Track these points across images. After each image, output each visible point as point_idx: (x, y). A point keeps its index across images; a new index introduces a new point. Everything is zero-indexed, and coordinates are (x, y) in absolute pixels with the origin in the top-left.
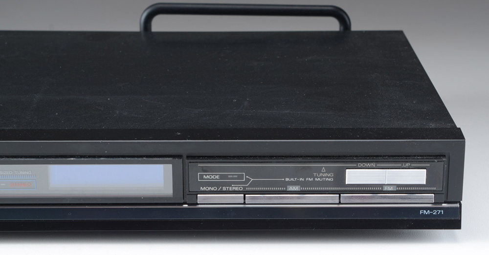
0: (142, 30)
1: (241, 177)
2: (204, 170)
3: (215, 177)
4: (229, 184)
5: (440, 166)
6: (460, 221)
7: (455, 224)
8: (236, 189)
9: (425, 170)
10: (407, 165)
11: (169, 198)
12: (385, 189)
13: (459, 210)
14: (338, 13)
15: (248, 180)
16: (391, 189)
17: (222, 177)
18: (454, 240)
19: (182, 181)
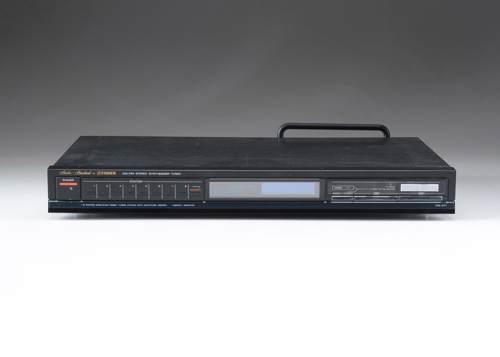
0: (279, 137)
1: (352, 188)
2: (335, 184)
3: (340, 188)
4: (347, 191)
5: (445, 183)
6: (454, 210)
7: (452, 211)
8: (350, 194)
9: (438, 185)
10: (430, 182)
11: (318, 199)
12: (419, 194)
13: (454, 205)
14: (383, 129)
15: (355, 189)
16: (422, 194)
17: (343, 188)
18: (451, 219)
19: (324, 190)
